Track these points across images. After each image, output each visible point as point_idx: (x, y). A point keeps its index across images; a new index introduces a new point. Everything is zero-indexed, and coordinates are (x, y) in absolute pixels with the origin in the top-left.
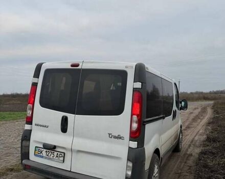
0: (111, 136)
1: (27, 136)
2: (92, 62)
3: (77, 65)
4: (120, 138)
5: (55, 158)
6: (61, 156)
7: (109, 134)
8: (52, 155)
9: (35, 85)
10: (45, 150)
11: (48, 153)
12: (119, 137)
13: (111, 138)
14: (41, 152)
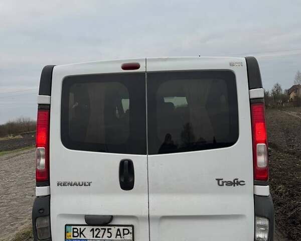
0: (221, 183)
1: (42, 209)
2: (166, 60)
3: (136, 66)
4: (238, 183)
5: (113, 238)
6: (126, 232)
7: (218, 180)
8: (107, 234)
9: (44, 109)
10: (89, 228)
11: (96, 233)
12: (236, 183)
13: (223, 185)
14: (81, 233)
